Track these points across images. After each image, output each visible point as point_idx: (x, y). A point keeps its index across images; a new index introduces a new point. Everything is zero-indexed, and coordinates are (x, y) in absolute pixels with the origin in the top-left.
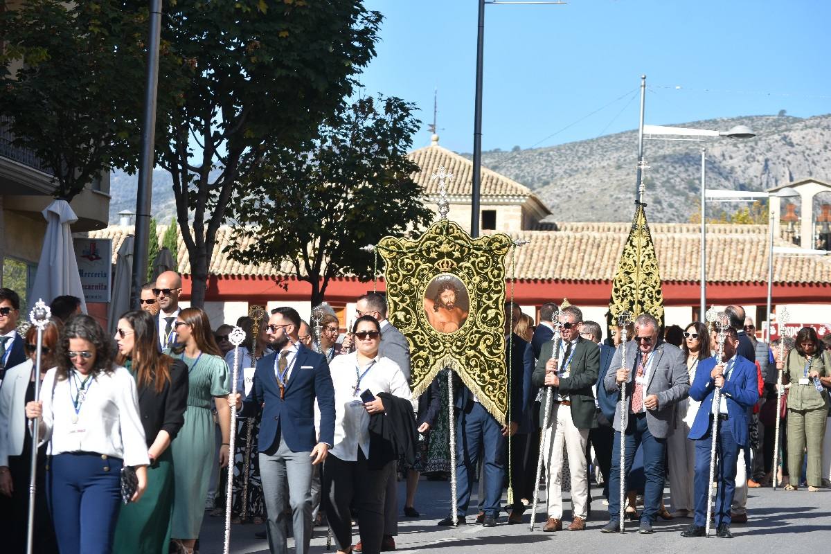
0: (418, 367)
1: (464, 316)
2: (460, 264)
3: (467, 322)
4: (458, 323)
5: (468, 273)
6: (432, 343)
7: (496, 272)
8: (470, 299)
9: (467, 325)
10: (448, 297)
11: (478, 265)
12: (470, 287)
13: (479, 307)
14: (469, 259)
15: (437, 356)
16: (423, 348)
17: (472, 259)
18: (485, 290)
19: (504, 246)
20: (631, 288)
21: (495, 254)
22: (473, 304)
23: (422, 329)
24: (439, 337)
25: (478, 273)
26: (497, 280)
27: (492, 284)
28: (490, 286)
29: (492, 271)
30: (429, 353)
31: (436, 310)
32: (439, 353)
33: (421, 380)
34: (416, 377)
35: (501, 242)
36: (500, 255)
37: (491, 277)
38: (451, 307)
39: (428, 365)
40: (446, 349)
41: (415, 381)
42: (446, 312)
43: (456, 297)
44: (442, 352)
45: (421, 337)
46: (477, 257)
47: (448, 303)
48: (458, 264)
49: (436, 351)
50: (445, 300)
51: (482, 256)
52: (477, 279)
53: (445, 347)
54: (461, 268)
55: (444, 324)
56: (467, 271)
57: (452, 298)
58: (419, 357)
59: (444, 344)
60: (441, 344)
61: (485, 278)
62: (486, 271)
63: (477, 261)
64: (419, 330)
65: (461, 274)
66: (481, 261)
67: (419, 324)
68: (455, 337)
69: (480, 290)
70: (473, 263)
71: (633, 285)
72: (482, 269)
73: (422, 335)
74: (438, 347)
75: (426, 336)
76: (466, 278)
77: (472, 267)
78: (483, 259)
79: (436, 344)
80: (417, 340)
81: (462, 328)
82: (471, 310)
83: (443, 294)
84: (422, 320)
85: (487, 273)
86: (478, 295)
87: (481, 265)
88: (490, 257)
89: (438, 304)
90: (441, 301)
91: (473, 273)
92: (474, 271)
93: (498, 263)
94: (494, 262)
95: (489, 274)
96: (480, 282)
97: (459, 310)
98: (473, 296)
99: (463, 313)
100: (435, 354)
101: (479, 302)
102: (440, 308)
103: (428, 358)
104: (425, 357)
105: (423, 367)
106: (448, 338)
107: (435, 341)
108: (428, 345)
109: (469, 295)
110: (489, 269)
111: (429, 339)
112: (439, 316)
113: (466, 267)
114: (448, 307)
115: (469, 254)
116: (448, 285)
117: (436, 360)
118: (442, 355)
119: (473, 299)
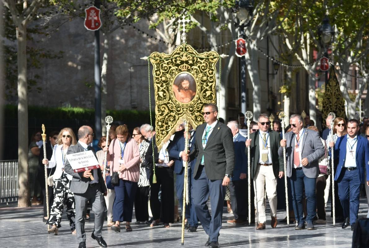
0: (170, 121)
1: (194, 94)
2: (192, 67)
3: (195, 98)
4: (190, 98)
5: (196, 72)
6: (177, 108)
7: (211, 72)
8: (197, 85)
9: (195, 99)
10: (186, 84)
11: (201, 68)
12: (197, 79)
13: (202, 90)
14: (197, 64)
15: (180, 115)
16: (172, 111)
17: (198, 65)
18: (205, 81)
19: (215, 58)
20: (330, 106)
21: (210, 62)
22: (198, 88)
23: (172, 101)
24: (181, 105)
25: (201, 72)
26: (211, 76)
27: (209, 78)
28: (207, 79)
29: (209, 71)
30: (175, 114)
31: (179, 91)
32: (181, 114)
33: (172, 128)
34: (169, 126)
35: (213, 56)
36: (213, 63)
37: (208, 74)
38: (187, 90)
39: (175, 120)
40: (184, 112)
41: (169, 128)
42: (184, 92)
43: (190, 85)
44: (182, 113)
45: (171, 105)
46: (201, 63)
47: (185, 87)
48: (191, 67)
49: (179, 113)
50: (184, 86)
51: (204, 63)
52: (201, 75)
53: (184, 111)
54: (192, 69)
55: (183, 98)
56: (195, 71)
57: (188, 85)
58: (170, 116)
59: (183, 109)
60: (182, 109)
61: (205, 74)
62: (205, 71)
63: (201, 65)
64: (170, 101)
65: (192, 72)
66: (203, 66)
67: (170, 99)
68: (189, 105)
69: (202, 81)
70: (199, 67)
71: (331, 104)
72: (204, 70)
73: (172, 104)
74: (180, 111)
75: (173, 104)
76: (195, 75)
77: (198, 69)
78: (204, 64)
79: (179, 109)
80: (169, 107)
81: (193, 100)
82: (198, 91)
83: (183, 83)
84: (172, 96)
85: (206, 72)
86: (201, 83)
87: (203, 68)
88: (208, 64)
89: (180, 87)
90: (181, 86)
91: (199, 72)
92: (199, 70)
93: (212, 67)
94: (210, 66)
95: (207, 72)
96: (203, 77)
97: (191, 91)
98: (199, 83)
99: (193, 93)
100: (179, 114)
101: (201, 87)
102: (181, 90)
103: (175, 116)
104: (173, 116)
105: (173, 121)
106: (185, 106)
107: (178, 107)
108: (175, 110)
109: (197, 84)
110: (208, 70)
111: (175, 106)
112: (181, 94)
113: (195, 69)
114: (185, 90)
115: (197, 62)
116: (186, 78)
117: (179, 117)
118: (182, 114)
119: (199, 85)
